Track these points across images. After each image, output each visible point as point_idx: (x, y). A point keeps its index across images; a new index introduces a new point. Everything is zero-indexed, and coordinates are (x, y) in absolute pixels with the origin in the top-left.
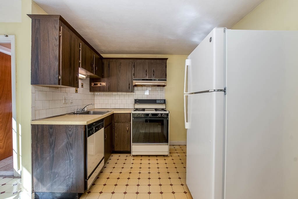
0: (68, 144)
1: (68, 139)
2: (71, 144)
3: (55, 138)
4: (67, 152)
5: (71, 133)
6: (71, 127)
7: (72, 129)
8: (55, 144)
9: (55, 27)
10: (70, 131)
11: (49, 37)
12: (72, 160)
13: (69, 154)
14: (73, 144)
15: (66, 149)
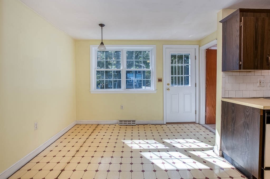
0: (245, 124)
1: (246, 119)
2: (247, 124)
3: (236, 115)
4: (244, 130)
5: (248, 114)
6: (248, 109)
7: (249, 110)
8: (235, 120)
9: (237, 21)
10: (247, 112)
11: (232, 32)
12: (248, 140)
13: (245, 133)
14: (249, 125)
15: (243, 127)
